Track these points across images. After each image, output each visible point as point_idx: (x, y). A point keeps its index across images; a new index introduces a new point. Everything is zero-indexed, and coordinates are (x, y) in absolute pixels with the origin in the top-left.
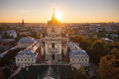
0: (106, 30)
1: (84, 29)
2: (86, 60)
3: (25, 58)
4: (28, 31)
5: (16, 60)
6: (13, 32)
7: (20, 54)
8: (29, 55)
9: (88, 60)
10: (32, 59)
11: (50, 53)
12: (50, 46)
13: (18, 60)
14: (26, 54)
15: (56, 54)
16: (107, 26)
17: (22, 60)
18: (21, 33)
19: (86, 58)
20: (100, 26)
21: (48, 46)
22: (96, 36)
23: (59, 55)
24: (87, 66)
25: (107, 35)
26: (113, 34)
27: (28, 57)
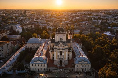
2: (88, 66)
3: (38, 64)
5: (31, 65)
7: (34, 60)
8: (42, 61)
9: (90, 66)
10: (44, 65)
11: (59, 60)
12: (59, 54)
13: (33, 65)
14: (39, 60)
15: (63, 60)
17: (36, 66)
19: (88, 65)
21: (57, 54)
23: (66, 61)
24: (89, 71)
27: (40, 63)
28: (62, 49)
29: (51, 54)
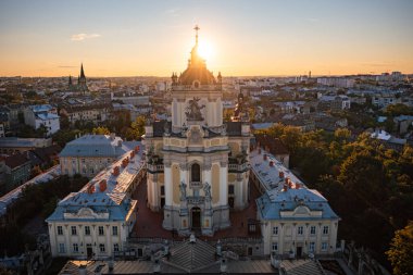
0: (375, 102)
1: (298, 99)
2: (325, 231)
3: (85, 224)
4: (99, 107)
5: (52, 231)
6: (45, 113)
7: (65, 206)
8: (103, 211)
9: (334, 230)
10: (115, 228)
11: (184, 204)
12: (185, 176)
13: (60, 231)
14: (92, 207)
15: (207, 205)
16: (378, 85)
17: (74, 232)
18: (76, 116)
19: (326, 223)
20: (355, 88)
21: (176, 177)
22: (343, 123)
23: (220, 209)
24: (328, 256)
25: (382, 119)
26: (403, 117)
27: (96, 220)
28: (202, 152)
29: (152, 187)
